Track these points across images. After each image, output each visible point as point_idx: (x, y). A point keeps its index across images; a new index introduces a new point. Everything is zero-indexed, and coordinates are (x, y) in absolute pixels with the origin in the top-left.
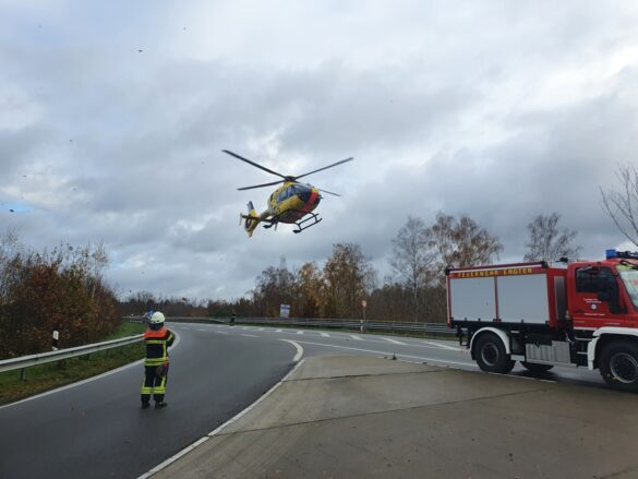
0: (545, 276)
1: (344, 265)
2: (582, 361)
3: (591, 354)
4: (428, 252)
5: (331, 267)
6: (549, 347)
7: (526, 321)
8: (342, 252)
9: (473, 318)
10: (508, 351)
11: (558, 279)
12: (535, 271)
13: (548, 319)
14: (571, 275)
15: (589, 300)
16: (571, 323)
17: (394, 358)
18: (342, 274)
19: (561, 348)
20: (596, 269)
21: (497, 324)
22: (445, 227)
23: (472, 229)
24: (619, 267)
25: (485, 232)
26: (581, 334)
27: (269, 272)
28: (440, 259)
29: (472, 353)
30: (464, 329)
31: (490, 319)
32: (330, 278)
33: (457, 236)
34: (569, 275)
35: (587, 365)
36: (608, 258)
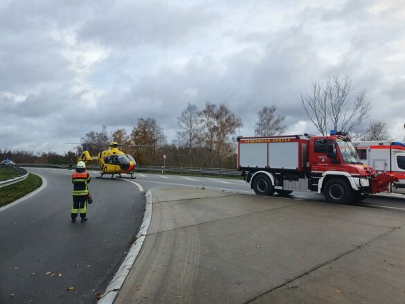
0: (297, 143)
1: (145, 132)
2: (315, 189)
3: (320, 185)
4: (199, 126)
5: (136, 133)
6: (297, 182)
7: (285, 168)
8: (143, 124)
9: (254, 166)
10: (273, 184)
11: (304, 145)
12: (292, 141)
13: (297, 166)
14: (312, 144)
15: (320, 157)
16: (310, 168)
17: (204, 189)
18: (144, 138)
19: (304, 182)
20: (326, 140)
21: (268, 169)
22: (210, 111)
23: (226, 113)
24: (337, 140)
25: (233, 115)
26: (314, 174)
27: (91, 135)
28: (206, 130)
29: (252, 185)
30: (247, 172)
31: (264, 167)
32: (135, 140)
33: (217, 117)
34: (310, 143)
35: (317, 191)
36: (331, 135)
